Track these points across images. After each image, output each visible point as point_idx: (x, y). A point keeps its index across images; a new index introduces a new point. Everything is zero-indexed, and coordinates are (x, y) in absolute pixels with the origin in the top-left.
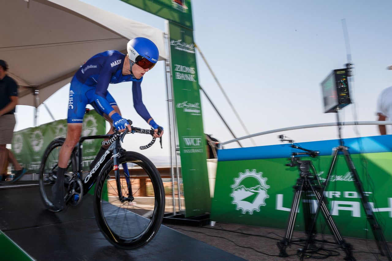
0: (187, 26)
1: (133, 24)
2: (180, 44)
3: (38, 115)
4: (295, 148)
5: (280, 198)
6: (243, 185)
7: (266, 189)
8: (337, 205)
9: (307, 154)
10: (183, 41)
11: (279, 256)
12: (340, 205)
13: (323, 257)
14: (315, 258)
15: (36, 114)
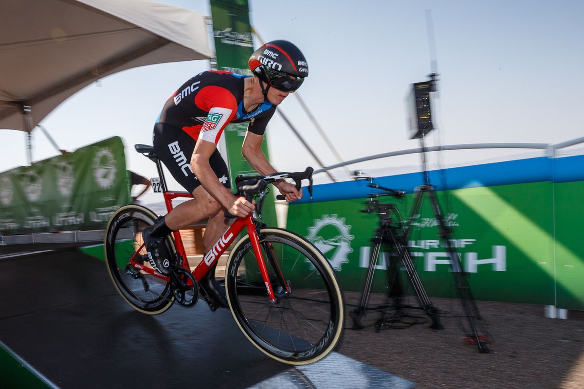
0: (239, 6)
1: (155, 6)
2: (229, 35)
3: (32, 144)
4: (375, 187)
5: (366, 251)
6: (321, 237)
7: (350, 241)
8: (435, 258)
9: (389, 195)
10: (234, 30)
11: (353, 329)
12: (438, 258)
13: (406, 327)
14: (395, 328)
15: (30, 142)
